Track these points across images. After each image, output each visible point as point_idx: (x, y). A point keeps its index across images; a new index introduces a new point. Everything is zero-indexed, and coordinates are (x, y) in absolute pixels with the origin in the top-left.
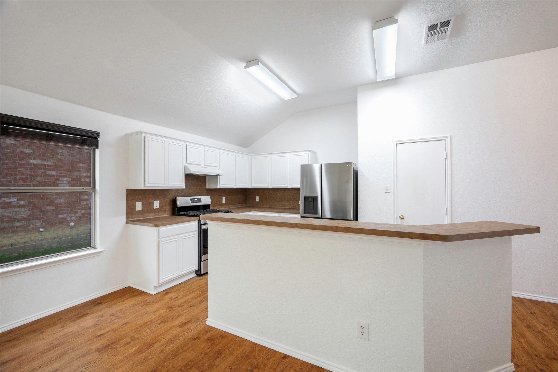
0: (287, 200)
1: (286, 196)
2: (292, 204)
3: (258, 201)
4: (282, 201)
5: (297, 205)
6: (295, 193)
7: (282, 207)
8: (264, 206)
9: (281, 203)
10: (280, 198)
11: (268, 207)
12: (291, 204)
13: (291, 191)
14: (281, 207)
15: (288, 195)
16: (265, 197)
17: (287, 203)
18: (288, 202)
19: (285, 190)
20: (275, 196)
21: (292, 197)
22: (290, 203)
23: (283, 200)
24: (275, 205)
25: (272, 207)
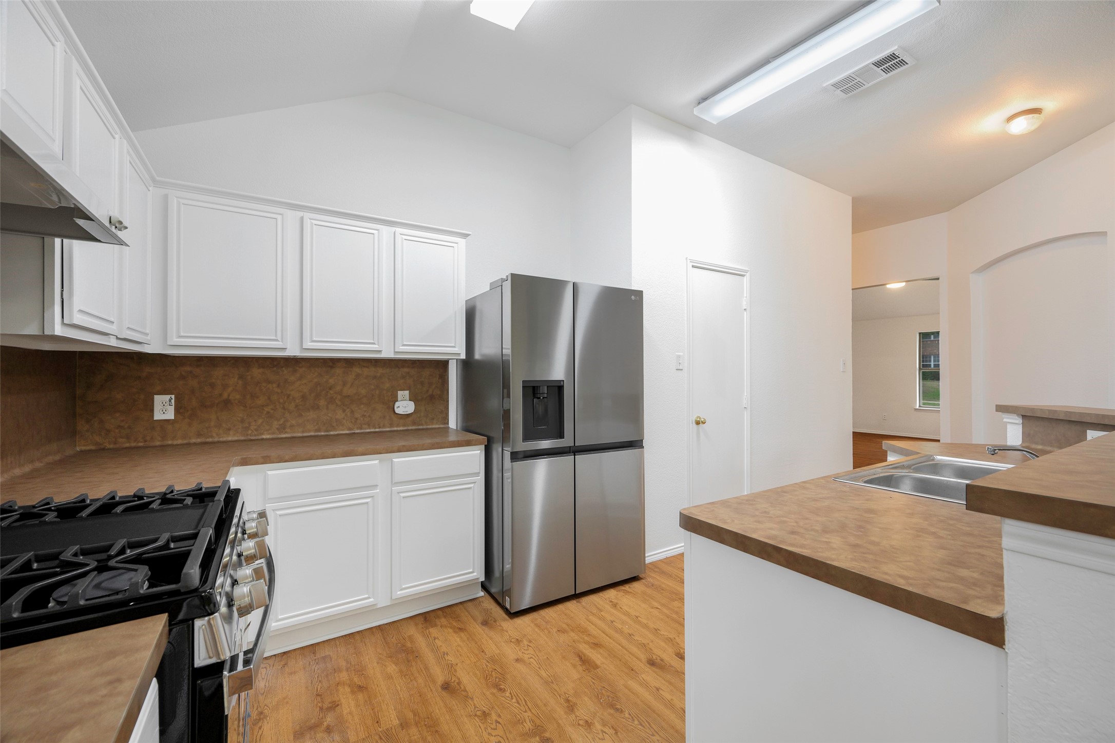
0: (339, 403)
1: (338, 388)
2: (364, 416)
3: (170, 415)
4: (316, 407)
5: (384, 417)
6: (375, 377)
7: (319, 430)
8: (216, 439)
9: (312, 415)
10: (304, 397)
11: (235, 438)
12: (357, 415)
13: (357, 370)
14: (312, 434)
15: (344, 384)
16: (221, 395)
17: (340, 415)
18: (344, 411)
19: (331, 364)
20: (279, 391)
21: (363, 392)
22: (352, 412)
23: (322, 403)
24: (282, 429)
25: (264, 437)
